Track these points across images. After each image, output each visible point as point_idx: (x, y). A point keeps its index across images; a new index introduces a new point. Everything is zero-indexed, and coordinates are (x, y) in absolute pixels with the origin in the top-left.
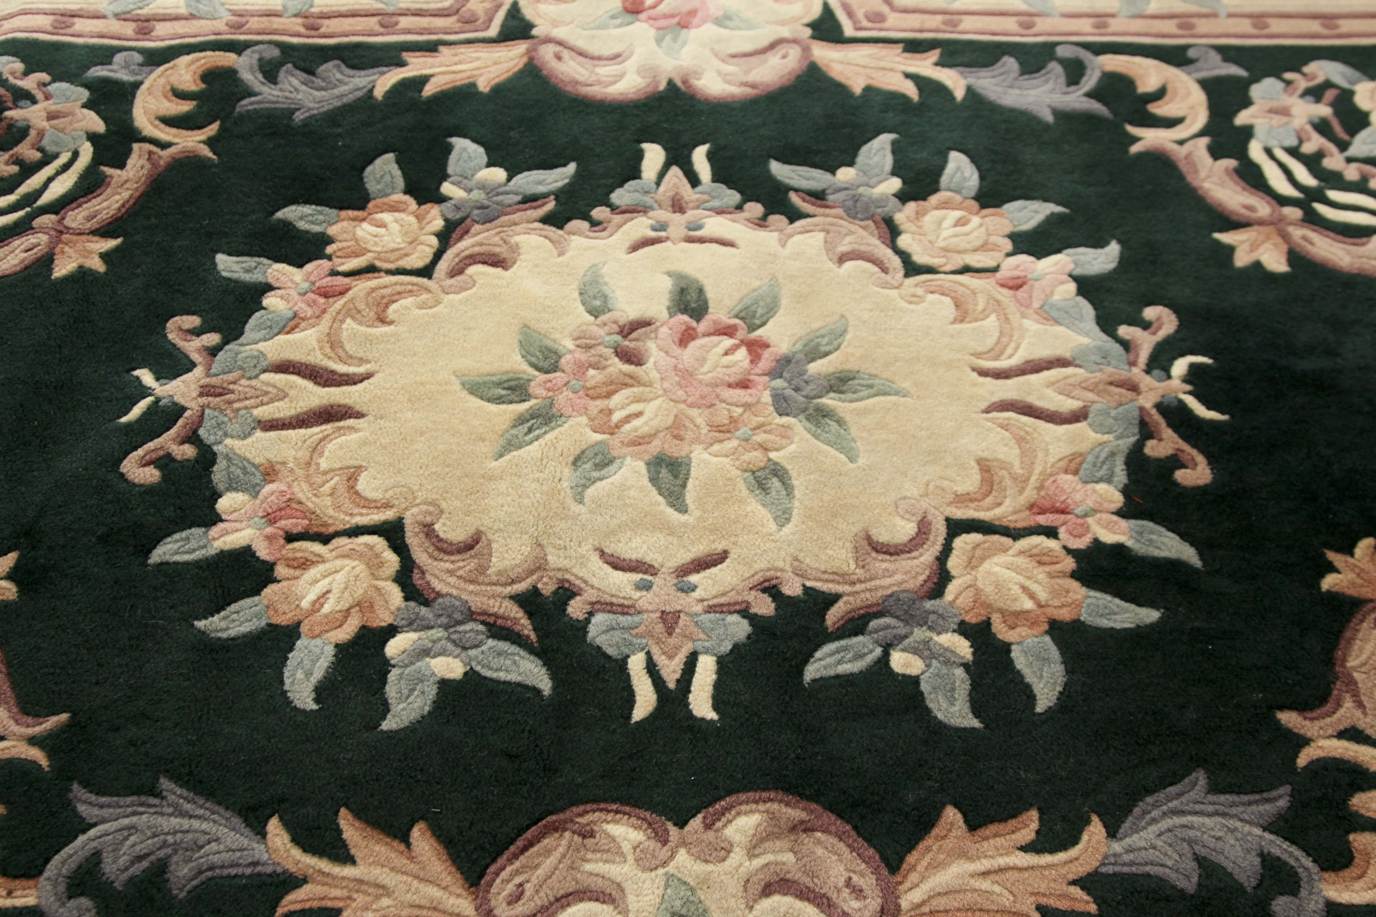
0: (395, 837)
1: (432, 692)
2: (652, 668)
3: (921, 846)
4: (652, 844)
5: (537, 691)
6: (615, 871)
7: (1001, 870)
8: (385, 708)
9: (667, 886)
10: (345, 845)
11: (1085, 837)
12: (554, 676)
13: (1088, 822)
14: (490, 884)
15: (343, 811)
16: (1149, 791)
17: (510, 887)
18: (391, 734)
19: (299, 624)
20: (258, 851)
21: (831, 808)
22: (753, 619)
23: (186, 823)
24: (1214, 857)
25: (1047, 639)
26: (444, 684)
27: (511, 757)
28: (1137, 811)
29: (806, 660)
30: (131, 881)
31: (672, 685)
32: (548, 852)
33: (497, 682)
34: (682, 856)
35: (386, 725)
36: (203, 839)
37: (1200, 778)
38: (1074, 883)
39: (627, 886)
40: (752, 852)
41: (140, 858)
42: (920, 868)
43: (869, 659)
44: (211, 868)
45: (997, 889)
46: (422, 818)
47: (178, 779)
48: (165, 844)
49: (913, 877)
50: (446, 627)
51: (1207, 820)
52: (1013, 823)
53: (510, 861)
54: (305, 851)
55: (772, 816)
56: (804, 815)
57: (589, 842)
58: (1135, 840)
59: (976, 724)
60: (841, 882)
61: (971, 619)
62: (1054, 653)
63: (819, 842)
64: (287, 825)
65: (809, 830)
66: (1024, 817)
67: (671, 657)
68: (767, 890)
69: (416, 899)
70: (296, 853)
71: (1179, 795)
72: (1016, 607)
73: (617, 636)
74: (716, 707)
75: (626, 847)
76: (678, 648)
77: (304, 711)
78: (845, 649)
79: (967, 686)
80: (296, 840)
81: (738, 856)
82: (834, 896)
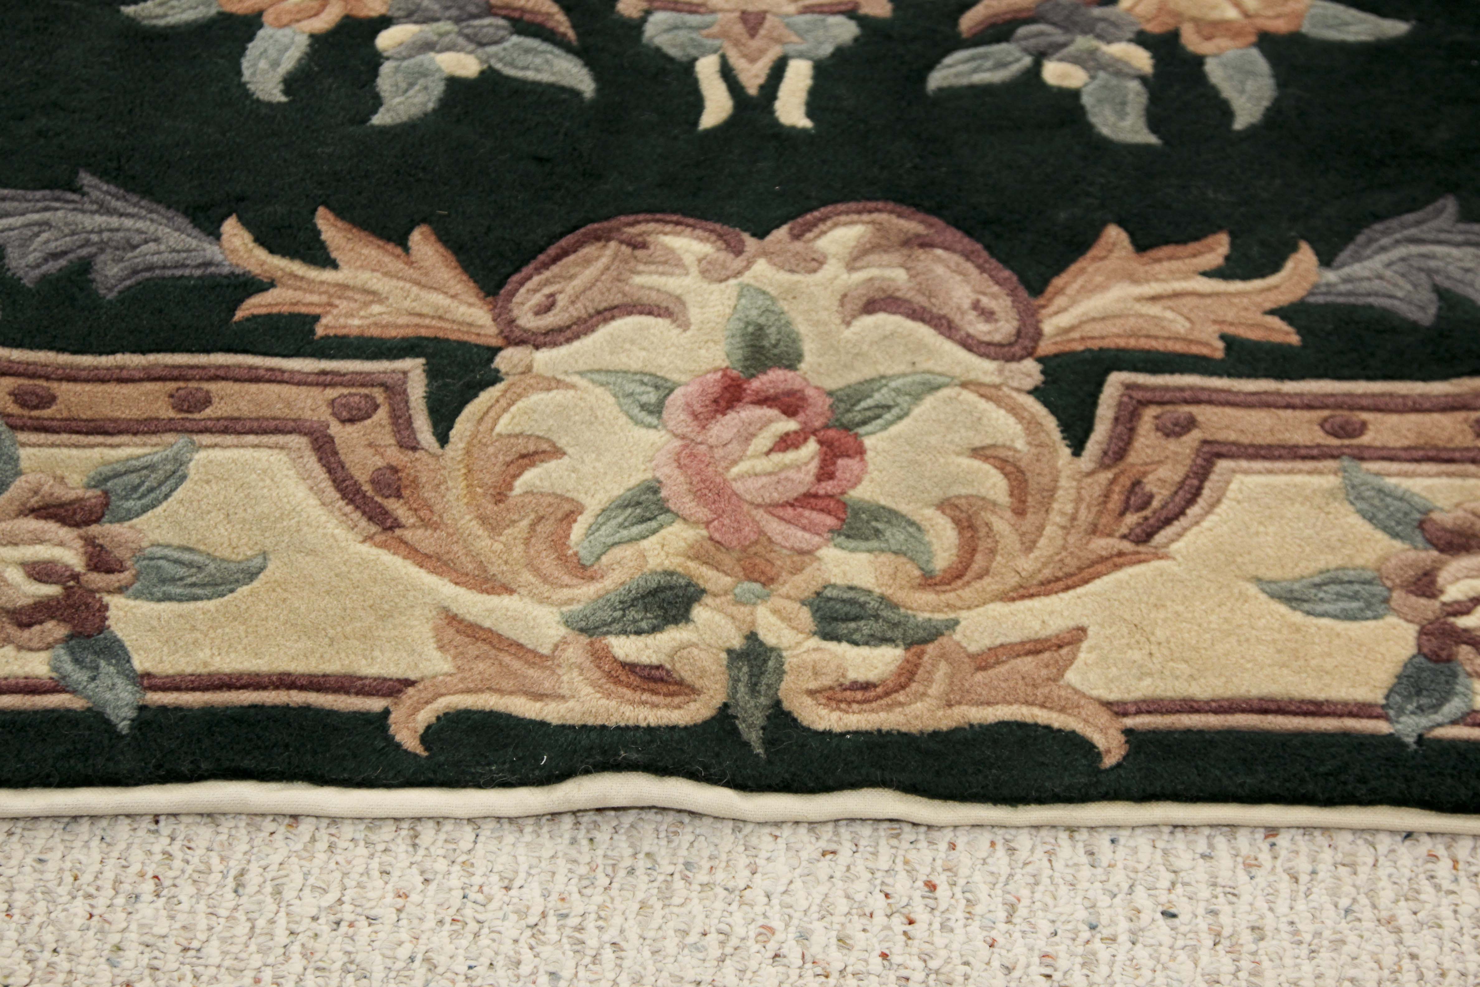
0: (389, 239)
1: (438, 89)
2: (727, 73)
3: (1074, 268)
4: (723, 256)
5: (576, 93)
6: (673, 284)
7: (1176, 295)
8: (377, 102)
9: (740, 296)
10: (322, 246)
11: (1289, 265)
12: (598, 76)
13: (1294, 248)
14: (513, 294)
15: (321, 211)
16: (1377, 218)
17: (538, 298)
18: (383, 130)
19: (260, 14)
20: (211, 250)
21: (957, 223)
22: (863, 21)
23: (115, 221)
24: (1460, 289)
25: (1255, 52)
26: (454, 83)
27: (540, 160)
28: (1361, 239)
29: (931, 66)
30: (44, 278)
31: (752, 90)
32: (587, 262)
33: (524, 82)
34: (761, 266)
35: (376, 120)
36: (137, 239)
37: (1450, 205)
38: (1272, 312)
39: (688, 299)
40: (853, 263)
41: (55, 256)
42: (1071, 290)
43: (1015, 69)
44: (151, 268)
45: (1169, 315)
46: (424, 221)
47: (104, 174)
48: (87, 243)
49: (1060, 301)
50: (457, 20)
51: (1455, 252)
52: (1193, 247)
53: (538, 271)
54: (272, 251)
55: (880, 227)
56: (921, 229)
57: (639, 253)
58: (1357, 269)
59: (1153, 139)
60: (966, 304)
61: (1153, 28)
62: (1262, 65)
63: (939, 259)
64: (246, 223)
65: (926, 244)
66: (1210, 240)
67: (753, 60)
68: (870, 307)
69: (417, 307)
70: (261, 254)
71: (1418, 223)
72: (1215, 15)
73: (683, 35)
74: (810, 113)
75: (689, 259)
76: (762, 52)
77: (270, 105)
78: (984, 57)
79: (1144, 99)
80: (261, 240)
81: (832, 269)
82: (957, 318)
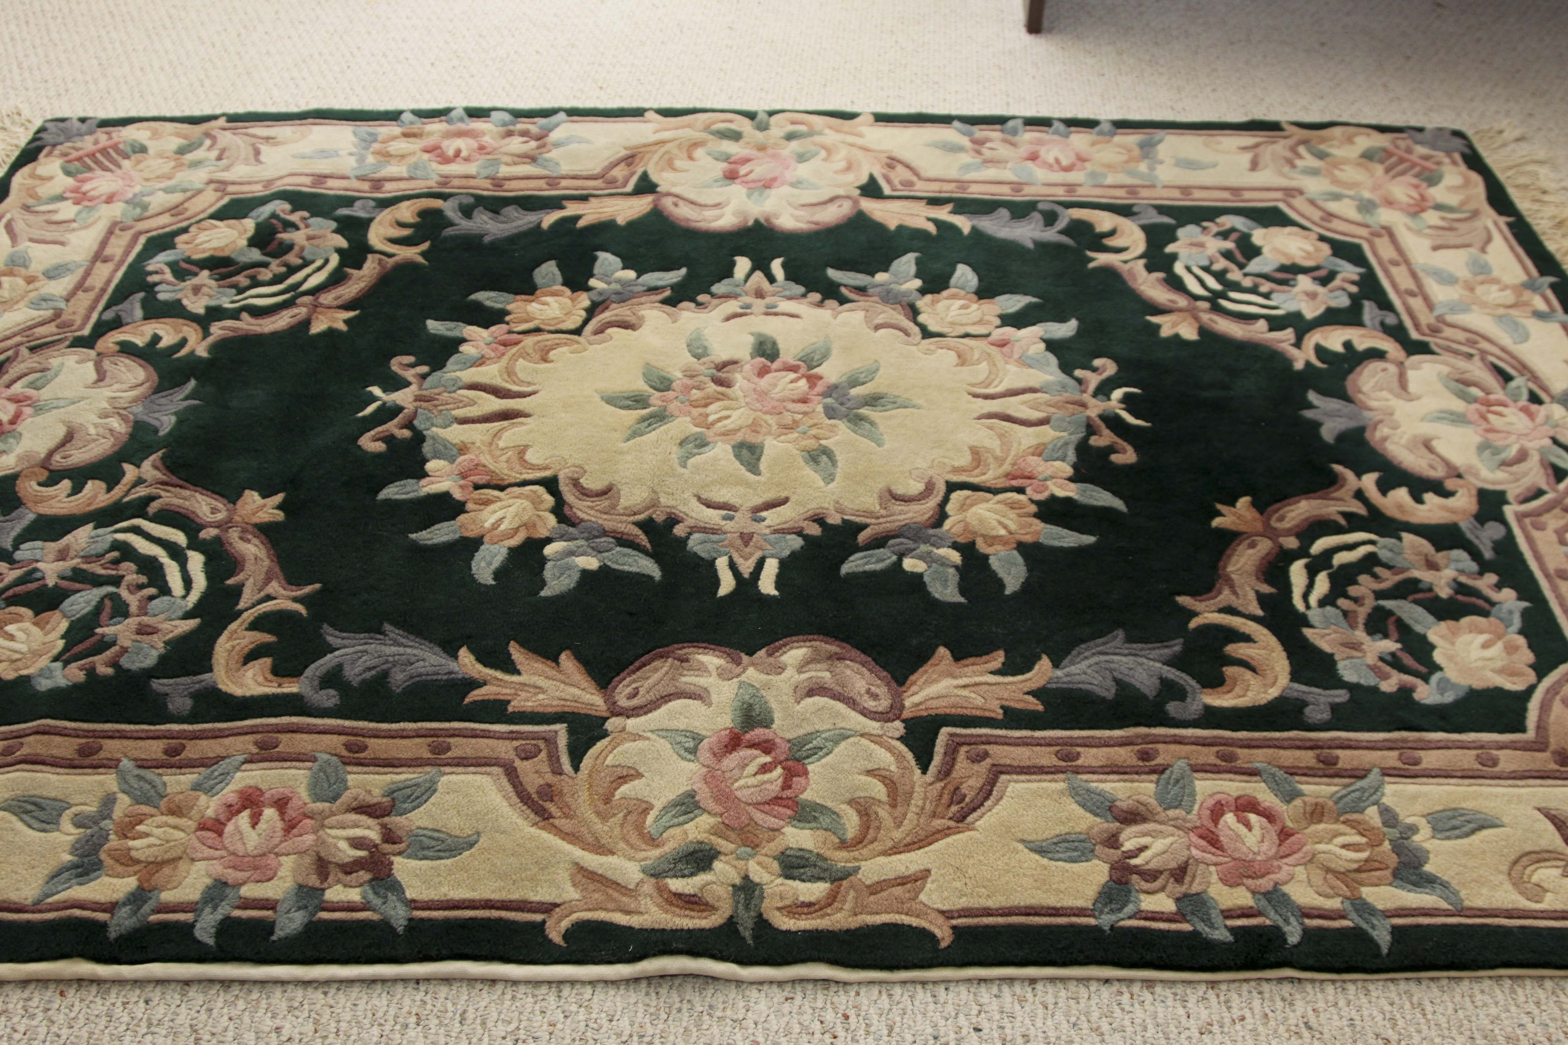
0: (548, 658)
1: (576, 576)
2: (732, 566)
3: (921, 670)
4: (730, 666)
5: (650, 578)
6: (703, 681)
7: (977, 684)
8: (543, 584)
9: (740, 688)
10: (513, 663)
11: (1037, 667)
12: (663, 568)
13: (1039, 658)
14: (615, 688)
15: (512, 643)
16: (1083, 641)
17: (629, 690)
18: (546, 599)
19: (482, 537)
20: (453, 665)
21: (858, 646)
22: (806, 537)
23: (401, 650)
24: (1127, 679)
25: (1015, 552)
26: (585, 573)
27: (631, 614)
28: (1074, 652)
29: (842, 562)
30: (364, 681)
31: (746, 576)
32: (656, 670)
33: (623, 572)
34: (751, 671)
35: (543, 594)
36: (413, 659)
37: (1120, 634)
38: (1028, 693)
39: (711, 690)
40: (800, 670)
41: (369, 669)
42: (919, 683)
43: (888, 562)
44: (420, 675)
45: (973, 695)
46: (567, 648)
47: (396, 624)
48: (387, 662)
49: (914, 688)
50: (587, 539)
51: (1124, 659)
52: (985, 658)
53: (629, 675)
54: (485, 666)
55: (816, 649)
56: (838, 650)
57: (685, 665)
58: (1073, 669)
59: (962, 600)
60: (863, 691)
61: (961, 540)
62: (1020, 560)
63: (848, 666)
64: (472, 650)
65: (841, 658)
66: (994, 654)
67: (746, 559)
68: (811, 693)
69: (563, 695)
70: (479, 667)
71: (1104, 644)
72: (994, 533)
73: (709, 546)
74: (777, 588)
75: (711, 668)
76: (751, 554)
77: (486, 586)
78: (871, 556)
79: (957, 578)
80: (479, 660)
81: (789, 672)
82: (858, 699)
